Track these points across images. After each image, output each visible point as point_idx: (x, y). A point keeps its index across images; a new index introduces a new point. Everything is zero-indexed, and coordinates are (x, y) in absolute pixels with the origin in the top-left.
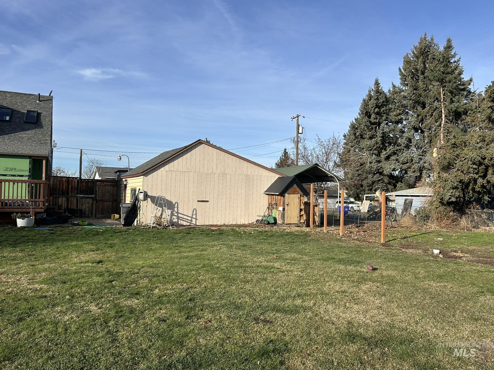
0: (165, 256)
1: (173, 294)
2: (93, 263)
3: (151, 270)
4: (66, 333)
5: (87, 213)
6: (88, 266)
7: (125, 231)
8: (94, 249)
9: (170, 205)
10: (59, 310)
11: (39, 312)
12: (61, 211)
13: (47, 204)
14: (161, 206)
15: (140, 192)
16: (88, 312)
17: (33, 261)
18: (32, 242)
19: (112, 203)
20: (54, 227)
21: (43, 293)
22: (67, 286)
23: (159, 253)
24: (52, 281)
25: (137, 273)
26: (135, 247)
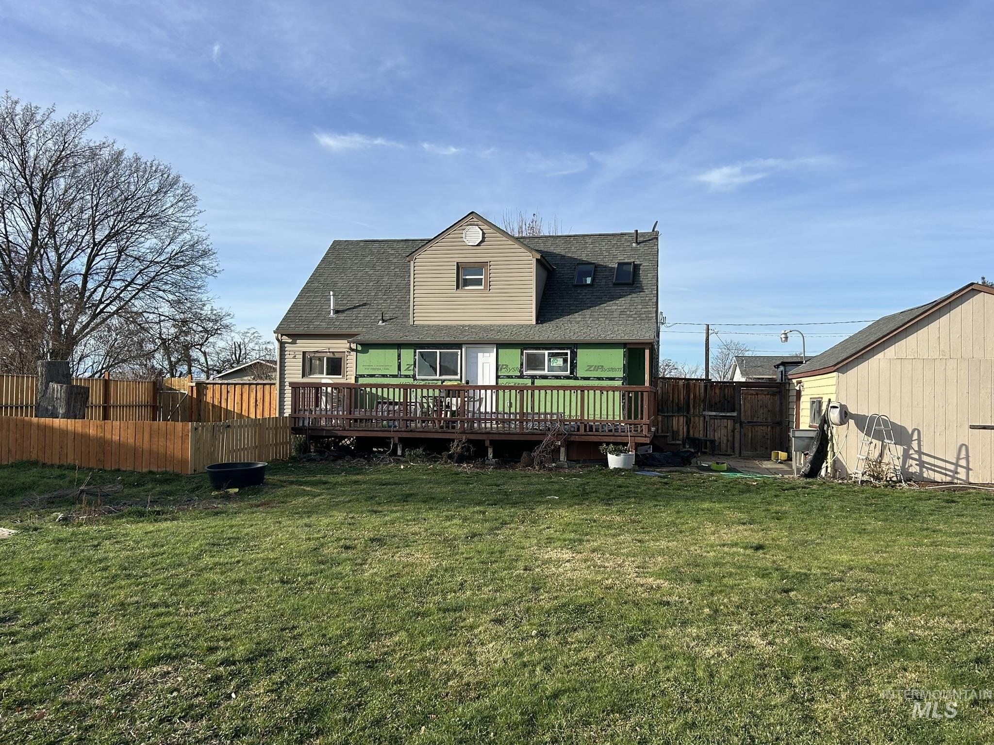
0: (898, 549)
1: (931, 640)
2: (745, 548)
3: (871, 576)
4: (711, 682)
5: (723, 446)
6: (739, 554)
7: (803, 488)
8: (745, 521)
9: (901, 436)
10: (694, 635)
11: (660, 630)
12: (678, 442)
13: (653, 429)
14: (878, 436)
15: (831, 407)
16: (747, 647)
17: (640, 533)
18: (635, 498)
19: (772, 428)
20: (668, 472)
21: (664, 595)
22: (704, 587)
23: (884, 541)
24: (675, 575)
25: (840, 580)
26: (829, 523)
